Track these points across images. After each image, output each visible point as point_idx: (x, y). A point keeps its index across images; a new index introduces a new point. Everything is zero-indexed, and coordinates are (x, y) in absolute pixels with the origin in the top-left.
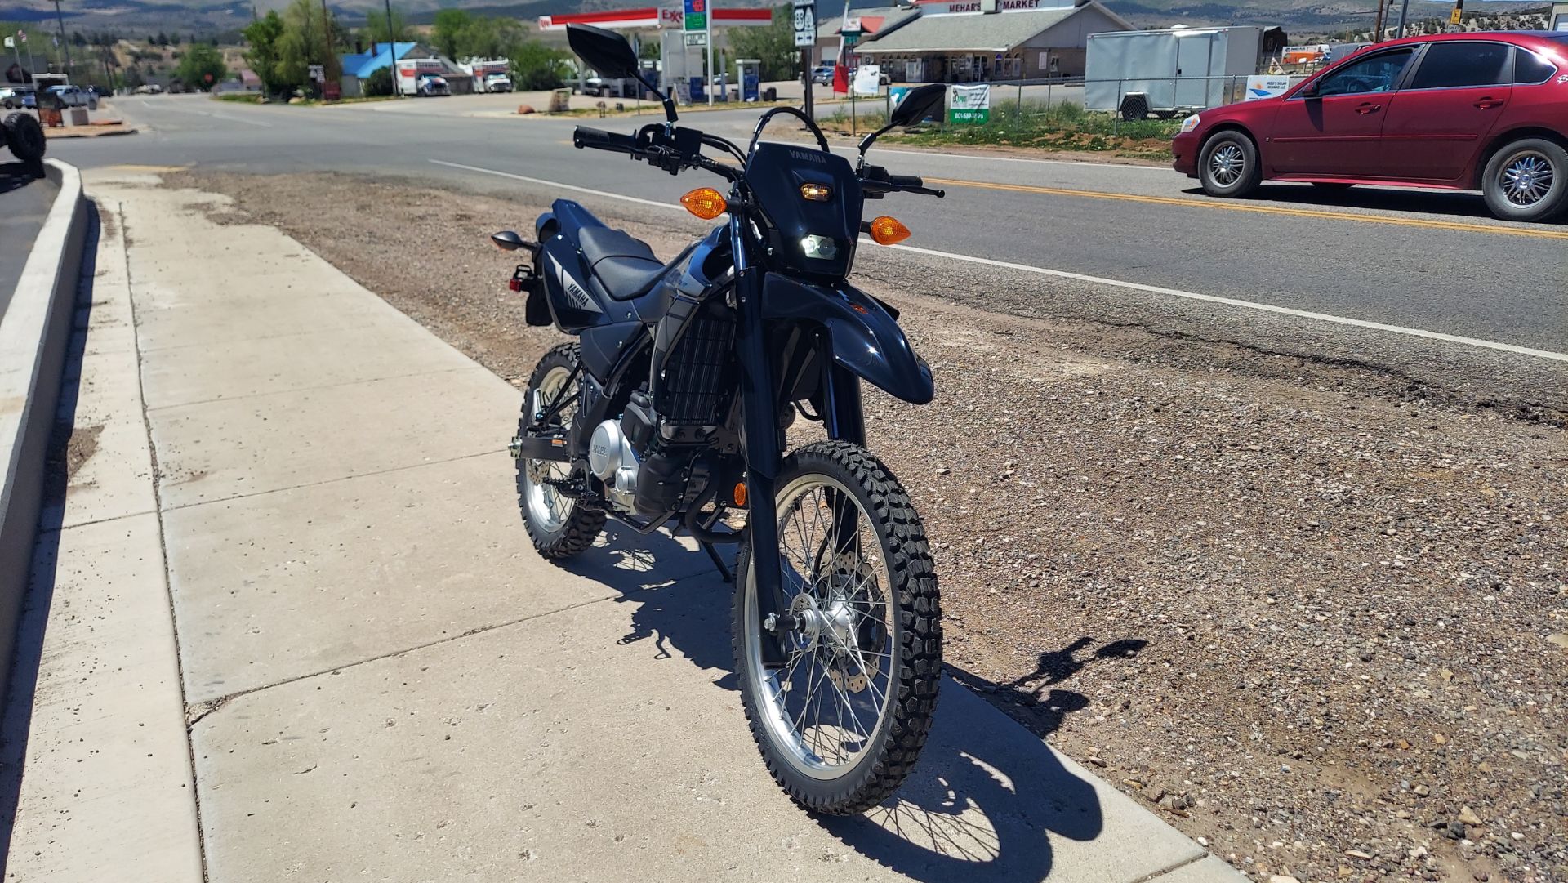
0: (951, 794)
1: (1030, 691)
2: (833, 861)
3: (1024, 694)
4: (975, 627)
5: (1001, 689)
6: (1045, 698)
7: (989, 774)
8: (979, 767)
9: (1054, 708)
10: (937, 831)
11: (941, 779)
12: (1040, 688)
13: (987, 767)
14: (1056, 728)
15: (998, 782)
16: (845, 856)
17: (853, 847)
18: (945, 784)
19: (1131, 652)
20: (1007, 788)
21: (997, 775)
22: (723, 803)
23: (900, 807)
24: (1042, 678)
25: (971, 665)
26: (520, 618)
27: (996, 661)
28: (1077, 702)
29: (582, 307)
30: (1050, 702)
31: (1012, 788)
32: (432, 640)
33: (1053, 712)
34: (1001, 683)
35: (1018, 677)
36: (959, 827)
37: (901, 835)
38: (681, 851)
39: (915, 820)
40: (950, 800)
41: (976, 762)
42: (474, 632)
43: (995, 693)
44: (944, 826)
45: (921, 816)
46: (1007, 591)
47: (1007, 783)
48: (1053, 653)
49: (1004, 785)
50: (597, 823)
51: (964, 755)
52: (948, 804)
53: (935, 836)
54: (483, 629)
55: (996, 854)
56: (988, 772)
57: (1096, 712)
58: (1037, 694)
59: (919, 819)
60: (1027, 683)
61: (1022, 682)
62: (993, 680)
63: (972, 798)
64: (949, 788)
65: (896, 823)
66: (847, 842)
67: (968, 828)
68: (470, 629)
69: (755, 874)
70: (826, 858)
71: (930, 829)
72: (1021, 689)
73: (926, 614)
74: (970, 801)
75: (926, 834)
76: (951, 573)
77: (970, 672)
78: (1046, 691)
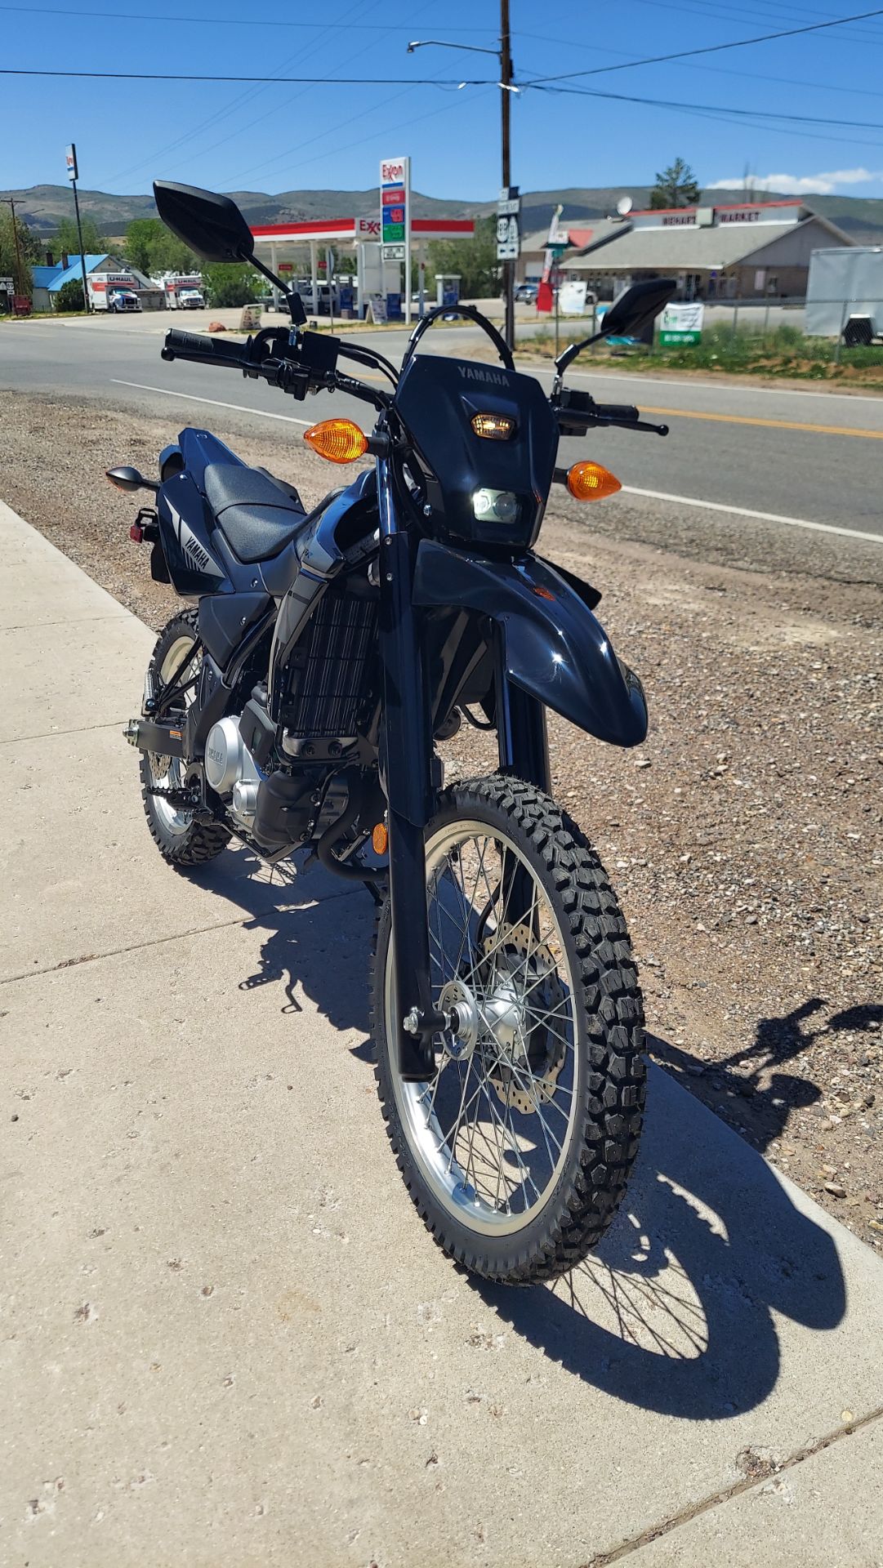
0: (645, 1240)
1: (746, 1073)
2: (484, 1345)
3: (739, 1078)
4: (677, 977)
5: (709, 1069)
6: (764, 1085)
7: (694, 1211)
8: (682, 1198)
9: (776, 1102)
10: (625, 1302)
11: (631, 1217)
12: (758, 1070)
13: (693, 1200)
14: (778, 1133)
15: (706, 1224)
16: (500, 1339)
17: (511, 1324)
18: (637, 1225)
19: (873, 1024)
20: (718, 1236)
21: (706, 1213)
22: (346, 1240)
24: (761, 1056)
25: (671, 1032)
26: (129, 945)
27: (705, 1028)
28: (803, 1093)
29: (202, 570)
30: (772, 1093)
31: (725, 1236)
32: (20, 973)
33: (774, 1107)
34: (709, 1060)
35: (731, 1052)
36: (653, 1297)
37: (577, 1308)
38: (285, 1318)
39: (596, 1282)
40: (643, 1252)
41: (679, 1190)
42: (71, 963)
43: (702, 1075)
44: (634, 1294)
45: (603, 1275)
46: (718, 928)
47: (718, 1227)
48: (775, 1020)
49: (714, 1230)
50: (182, 1264)
51: (662, 1178)
52: (640, 1257)
53: (622, 1310)
54: (83, 960)
55: (704, 1347)
56: (693, 1208)
57: (830, 1111)
58: (755, 1079)
59: (600, 1280)
60: (742, 1063)
61: (736, 1059)
62: (700, 1055)
63: (672, 1250)
64: (644, 1230)
65: (571, 1287)
66: (504, 1315)
67: (666, 1299)
68: (66, 958)
69: (379, 1362)
70: (475, 1341)
71: (615, 1298)
72: (735, 1070)
73: (625, 1049)
74: (668, 1254)
75: (610, 1308)
77: (670, 1043)
78: (766, 1074)
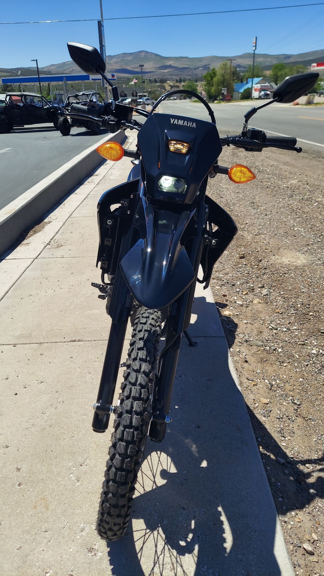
0: (191, 536)
1: (306, 471)
2: (93, 554)
3: (302, 472)
4: (304, 413)
5: (289, 462)
6: (311, 480)
7: (223, 531)
8: (222, 523)
9: (312, 491)
10: (161, 562)
11: (193, 522)
12: (313, 472)
13: (226, 526)
14: (301, 507)
15: (224, 540)
16: (100, 554)
17: (109, 549)
18: (193, 527)
20: (225, 549)
22: (78, 484)
23: (155, 532)
24: (319, 464)
25: (283, 438)
27: (301, 441)
30: (312, 485)
31: (228, 550)
33: (309, 493)
34: (292, 458)
35: (306, 457)
36: (175, 565)
37: (139, 555)
38: (35, 507)
39: (156, 546)
40: (186, 541)
41: (223, 518)
42: (75, 341)
43: (283, 464)
44: (167, 560)
45: (161, 544)
47: (228, 545)
49: (225, 545)
51: (220, 509)
52: (183, 543)
53: (157, 565)
54: (79, 341)
56: (224, 530)
58: (309, 475)
59: (159, 546)
60: (307, 465)
61: (306, 462)
62: (290, 454)
63: (199, 546)
64: (193, 530)
65: (144, 544)
67: (179, 569)
68: (74, 339)
69: (51, 542)
70: (91, 550)
71: (158, 558)
72: (301, 467)
74: (197, 547)
75: (152, 561)
76: (316, 372)
77: (279, 443)
78: (316, 475)
